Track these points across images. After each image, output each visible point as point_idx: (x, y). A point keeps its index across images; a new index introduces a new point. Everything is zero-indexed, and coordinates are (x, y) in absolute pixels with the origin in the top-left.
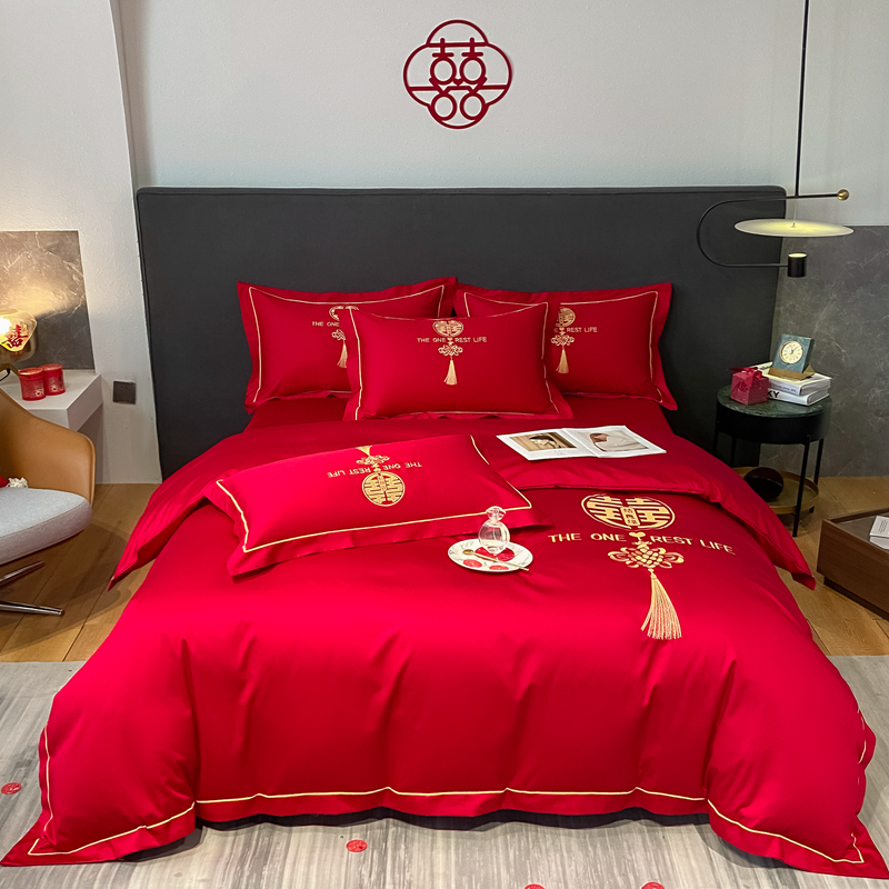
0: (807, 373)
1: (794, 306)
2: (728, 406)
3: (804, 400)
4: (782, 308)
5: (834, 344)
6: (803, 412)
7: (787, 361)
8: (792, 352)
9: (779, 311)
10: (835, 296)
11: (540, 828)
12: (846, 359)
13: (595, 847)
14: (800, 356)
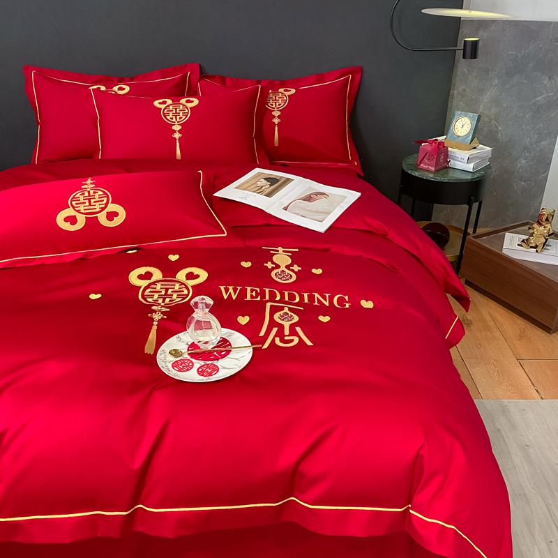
0: (473, 145)
1: (465, 90)
2: (410, 172)
3: (470, 167)
4: (455, 92)
5: (494, 122)
6: (469, 177)
7: (459, 134)
8: (462, 126)
9: (453, 94)
10: (497, 82)
14: (468, 130)
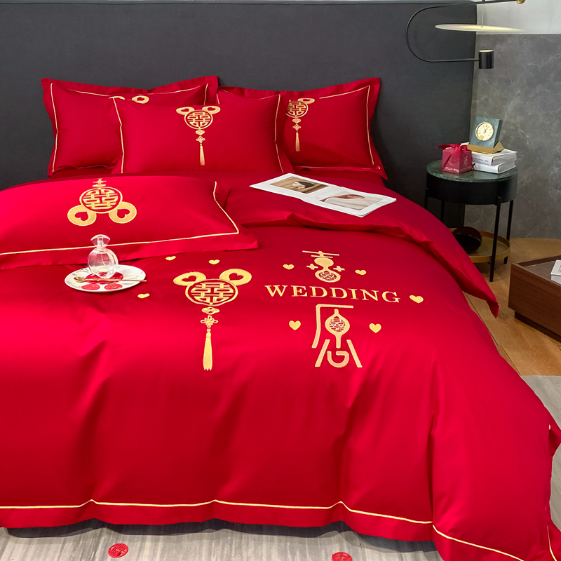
0: (497, 148)
1: (487, 100)
2: (434, 174)
3: (495, 169)
4: (478, 101)
5: (520, 131)
7: (481, 138)
8: (485, 131)
9: (476, 104)
10: (519, 92)
11: (245, 535)
12: (530, 143)
13: (294, 555)
14: (491, 135)
